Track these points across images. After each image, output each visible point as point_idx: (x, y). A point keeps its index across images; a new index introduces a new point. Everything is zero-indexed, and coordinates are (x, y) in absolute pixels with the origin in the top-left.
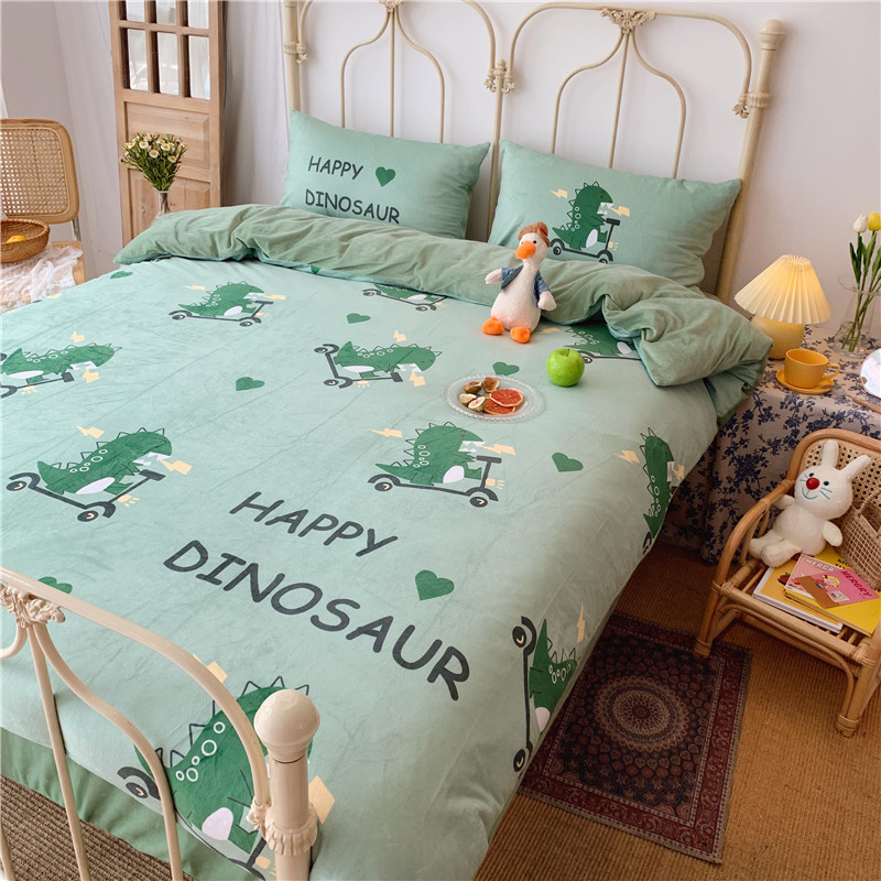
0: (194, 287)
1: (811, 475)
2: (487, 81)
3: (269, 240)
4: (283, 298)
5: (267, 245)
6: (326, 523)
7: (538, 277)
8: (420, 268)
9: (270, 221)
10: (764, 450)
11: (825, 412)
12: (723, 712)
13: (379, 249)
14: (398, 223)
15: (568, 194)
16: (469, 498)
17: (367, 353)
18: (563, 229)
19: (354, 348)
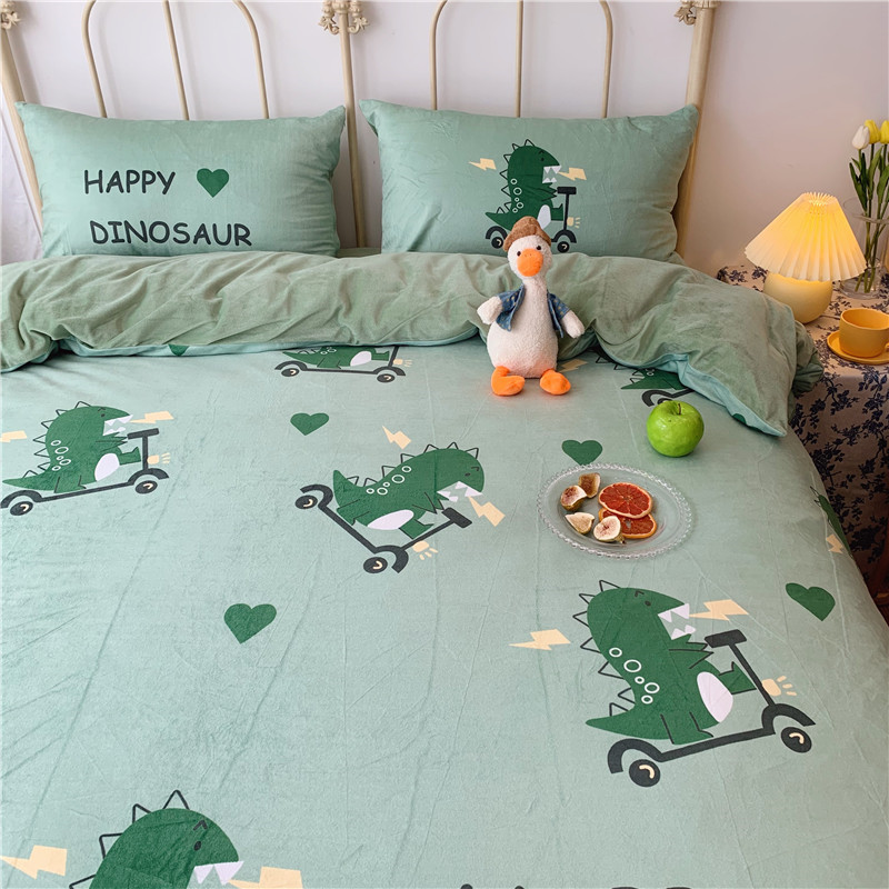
0: (8, 437)
2: (324, 19)
3: (88, 321)
4: (166, 416)
5: (87, 329)
8: (346, 314)
10: (839, 442)
13: (272, 298)
14: (250, 244)
15: (496, 163)
16: (777, 740)
17: (379, 484)
18: (500, 212)
19: (353, 481)
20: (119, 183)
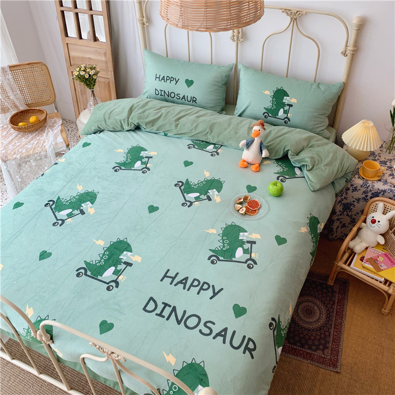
0: (119, 150)
1: (373, 217)
2: (231, 38)
4: (155, 153)
5: (144, 124)
6: (196, 283)
7: (261, 144)
8: (210, 134)
9: (144, 112)
10: (354, 201)
11: (378, 189)
12: (339, 309)
13: (192, 125)
14: (196, 103)
15: (270, 93)
16: (246, 265)
17: (195, 185)
18: (268, 108)
19: (190, 183)
20: (164, 79)
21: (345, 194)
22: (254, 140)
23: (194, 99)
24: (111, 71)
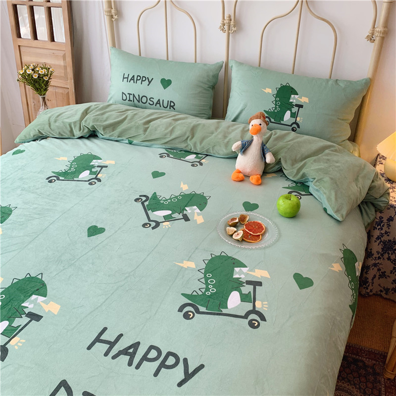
0: (61, 158)
2: (221, 27)
3: (103, 126)
4: (113, 162)
5: (102, 128)
6: (153, 354)
7: (263, 145)
8: (191, 139)
9: (103, 114)
13: (166, 129)
14: (174, 109)
15: (272, 91)
16: (246, 321)
17: (167, 200)
18: (270, 111)
19: (158, 197)
20: (134, 80)
21: (386, 226)
22: (252, 140)
23: (172, 104)
24: (71, 79)
